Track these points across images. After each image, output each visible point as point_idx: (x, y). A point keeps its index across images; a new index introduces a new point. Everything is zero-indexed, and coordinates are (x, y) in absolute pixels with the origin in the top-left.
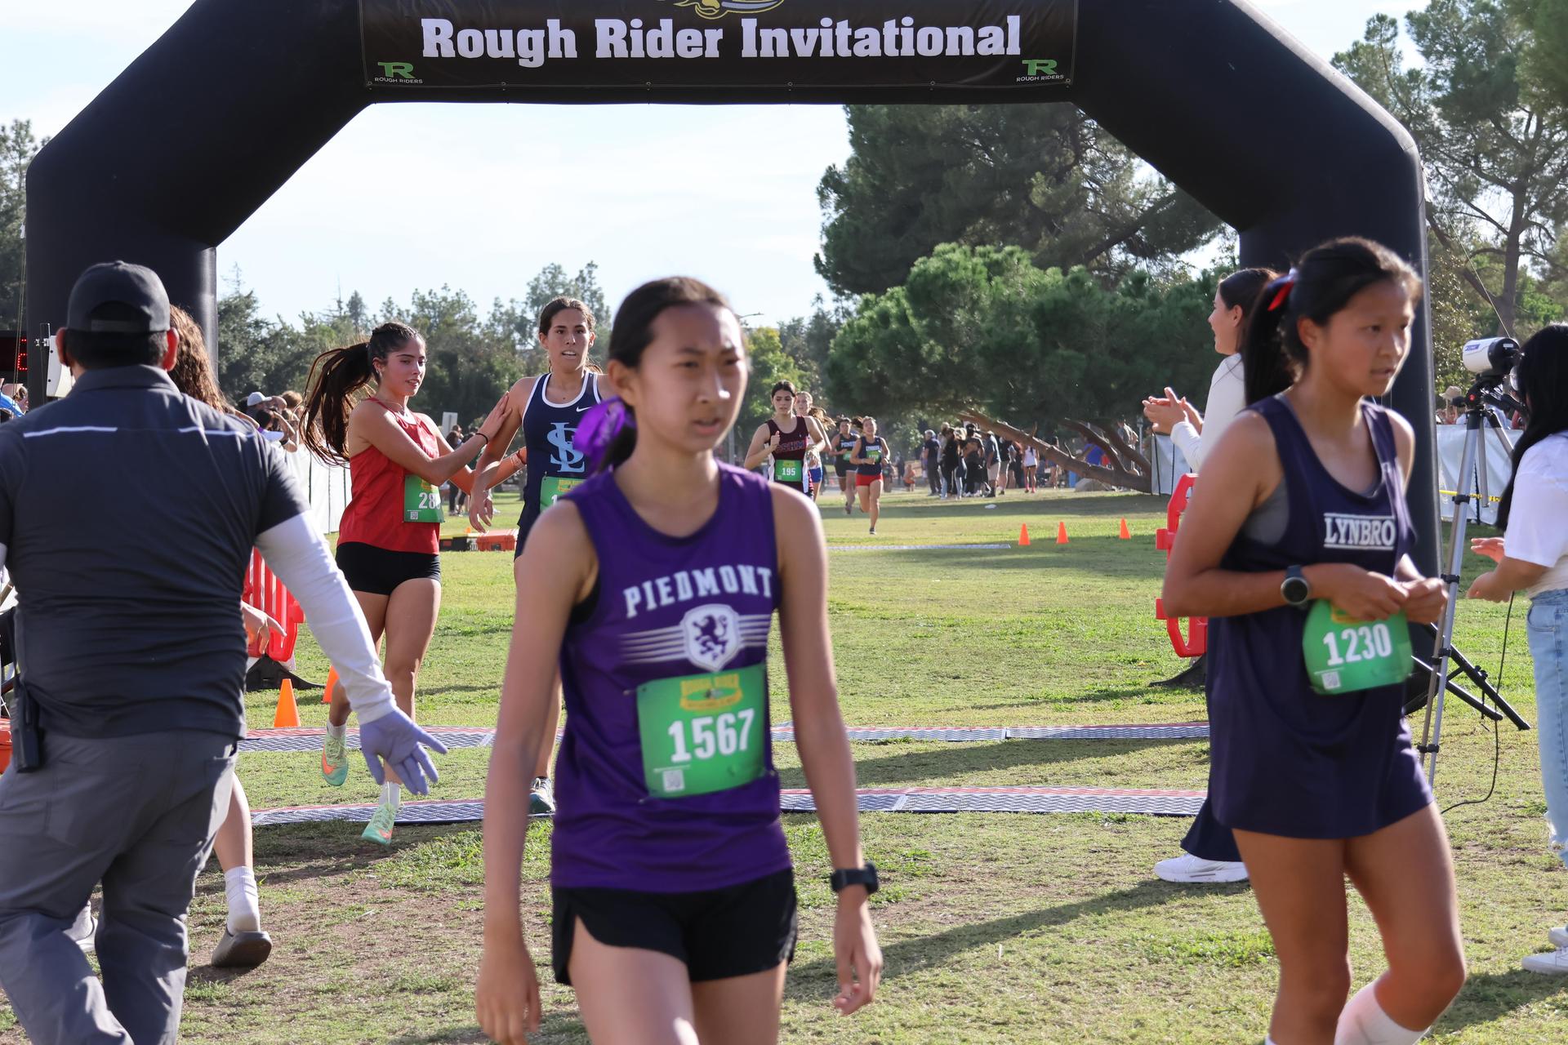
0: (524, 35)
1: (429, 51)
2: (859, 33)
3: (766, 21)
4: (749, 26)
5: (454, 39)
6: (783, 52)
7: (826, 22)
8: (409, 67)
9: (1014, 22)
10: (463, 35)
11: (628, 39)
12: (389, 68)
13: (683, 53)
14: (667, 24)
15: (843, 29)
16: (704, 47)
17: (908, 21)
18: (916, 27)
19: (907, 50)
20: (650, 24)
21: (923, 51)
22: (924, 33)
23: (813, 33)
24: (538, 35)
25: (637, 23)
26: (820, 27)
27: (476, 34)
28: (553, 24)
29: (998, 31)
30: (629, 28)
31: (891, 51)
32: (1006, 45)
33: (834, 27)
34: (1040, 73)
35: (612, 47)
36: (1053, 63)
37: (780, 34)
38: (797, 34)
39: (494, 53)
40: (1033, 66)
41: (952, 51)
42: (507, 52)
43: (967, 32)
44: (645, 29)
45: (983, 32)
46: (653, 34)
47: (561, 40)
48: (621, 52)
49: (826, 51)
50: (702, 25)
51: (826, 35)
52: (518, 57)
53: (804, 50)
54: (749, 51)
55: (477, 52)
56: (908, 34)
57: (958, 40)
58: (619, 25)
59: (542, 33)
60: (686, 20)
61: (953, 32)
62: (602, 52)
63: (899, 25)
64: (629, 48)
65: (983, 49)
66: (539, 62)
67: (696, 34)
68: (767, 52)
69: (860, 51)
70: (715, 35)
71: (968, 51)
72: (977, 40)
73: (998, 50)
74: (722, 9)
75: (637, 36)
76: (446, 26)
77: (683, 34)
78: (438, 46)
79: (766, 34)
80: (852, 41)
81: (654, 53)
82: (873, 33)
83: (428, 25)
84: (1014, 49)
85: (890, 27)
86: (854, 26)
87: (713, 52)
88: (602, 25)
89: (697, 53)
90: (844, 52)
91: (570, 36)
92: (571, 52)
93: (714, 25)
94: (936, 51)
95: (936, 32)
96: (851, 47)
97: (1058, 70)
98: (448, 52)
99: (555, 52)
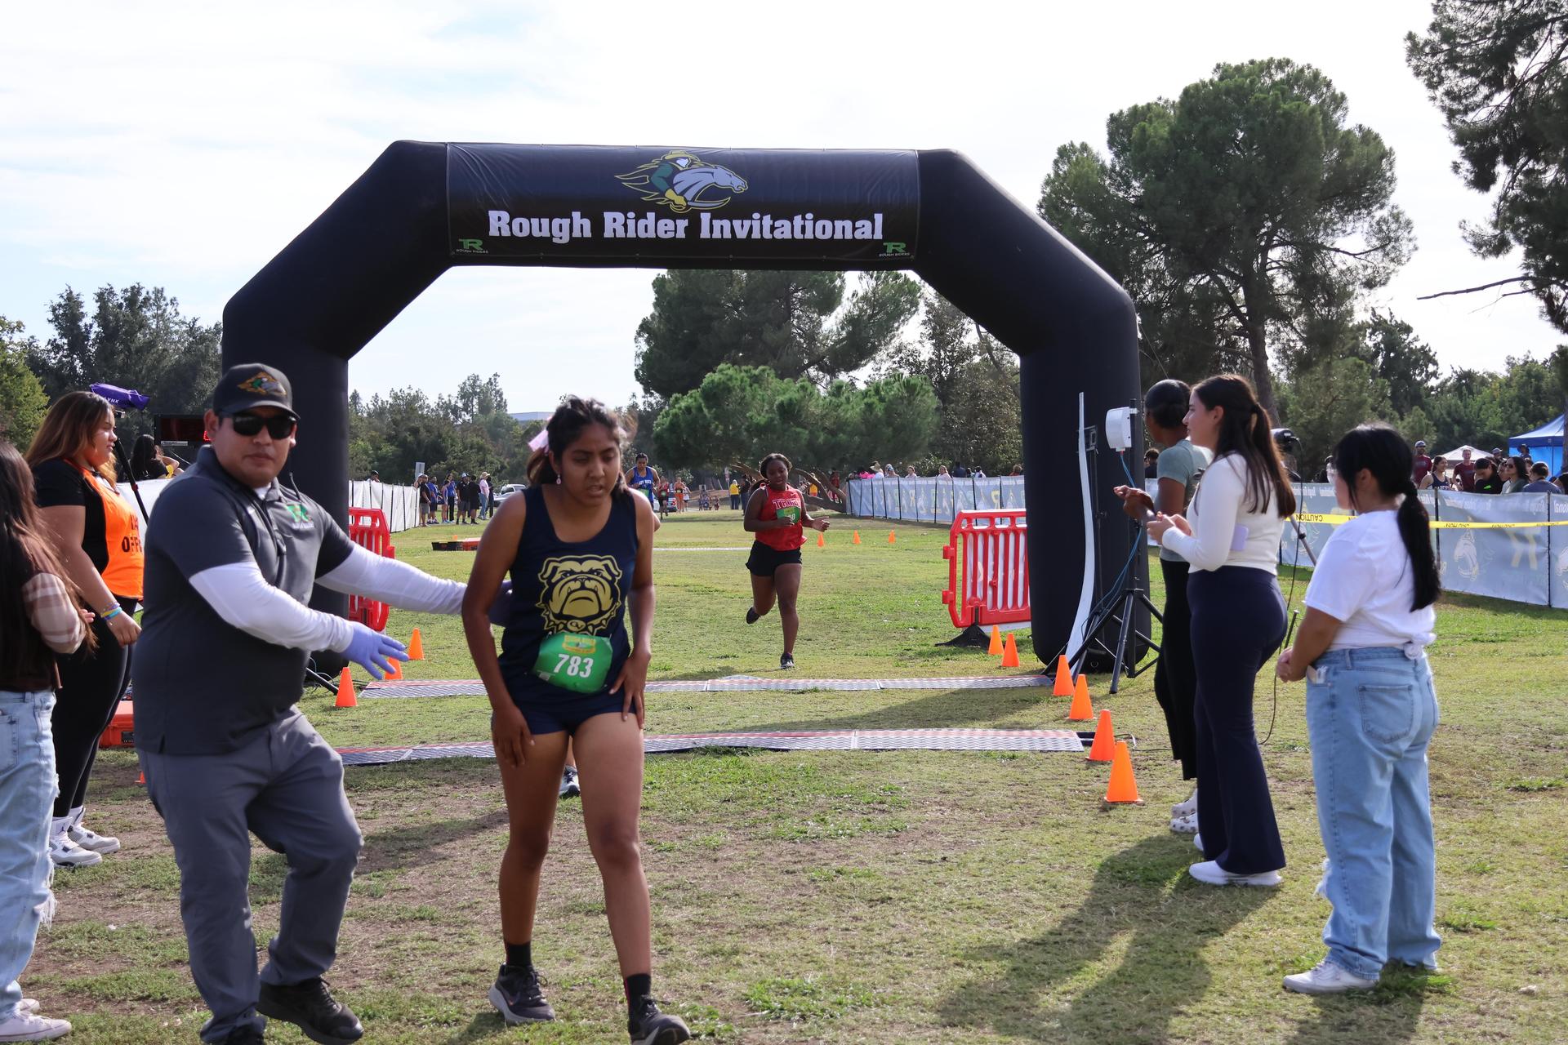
0: (556, 222)
1: (493, 232)
2: (778, 223)
3: (716, 215)
4: (705, 218)
5: (510, 224)
6: (727, 235)
7: (756, 216)
8: (480, 242)
9: (879, 218)
10: (517, 221)
11: (625, 225)
12: (467, 243)
13: (662, 235)
14: (651, 216)
15: (767, 220)
16: (676, 231)
17: (809, 216)
18: (815, 220)
19: (809, 235)
20: (640, 215)
21: (819, 235)
22: (820, 224)
23: (747, 223)
24: (566, 222)
25: (631, 215)
26: (752, 219)
27: (524, 221)
28: (576, 215)
29: (868, 224)
30: (626, 218)
31: (798, 235)
32: (873, 233)
33: (761, 219)
34: (894, 251)
35: (614, 230)
36: (903, 245)
37: (726, 223)
38: (737, 223)
39: (536, 233)
40: (890, 247)
41: (838, 236)
42: (545, 233)
43: (848, 224)
44: (637, 219)
45: (858, 224)
46: (642, 222)
47: (581, 225)
48: (620, 234)
49: (756, 235)
50: (674, 217)
51: (756, 224)
52: (552, 236)
53: (741, 234)
54: (705, 234)
55: (525, 233)
56: (809, 225)
57: (842, 229)
58: (620, 216)
59: (568, 221)
60: (664, 212)
61: (839, 224)
62: (608, 234)
63: (804, 219)
64: (626, 231)
65: (858, 235)
66: (566, 240)
67: (670, 222)
68: (717, 235)
69: (778, 235)
70: (683, 224)
71: (848, 236)
72: (854, 229)
73: (868, 236)
74: (688, 207)
75: (631, 223)
76: (505, 216)
77: (662, 222)
78: (500, 229)
79: (717, 223)
80: (773, 228)
81: (642, 234)
82: (787, 223)
83: (493, 215)
84: (878, 235)
85: (798, 219)
86: (774, 219)
87: (681, 234)
88: (608, 216)
89: (670, 235)
90: (767, 235)
91: (587, 223)
92: (588, 234)
93: (682, 217)
94: (828, 235)
95: (828, 224)
96: (772, 232)
97: (906, 249)
98: (506, 233)
99: (577, 234)
